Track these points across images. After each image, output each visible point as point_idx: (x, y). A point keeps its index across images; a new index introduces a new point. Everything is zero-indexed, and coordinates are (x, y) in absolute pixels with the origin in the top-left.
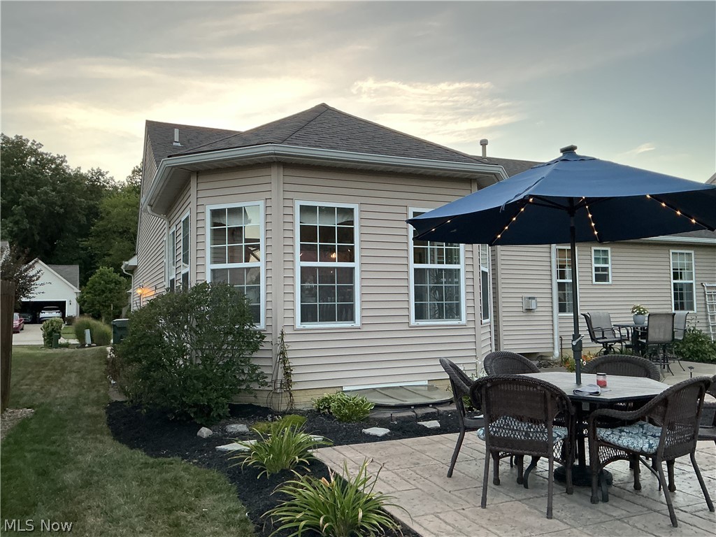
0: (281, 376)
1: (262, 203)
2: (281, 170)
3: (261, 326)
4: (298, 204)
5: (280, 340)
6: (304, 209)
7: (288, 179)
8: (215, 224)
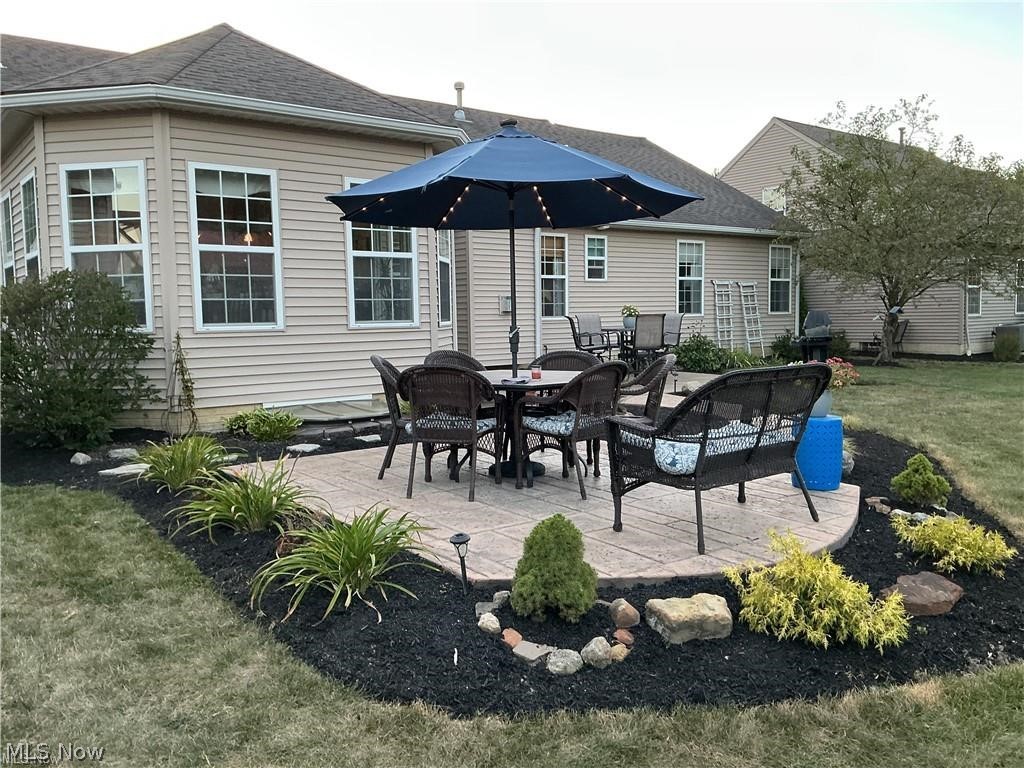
0: (178, 391)
1: (140, 164)
2: (167, 119)
3: (148, 328)
4: (192, 167)
5: (175, 345)
6: (201, 174)
7: (177, 133)
8: (73, 191)
